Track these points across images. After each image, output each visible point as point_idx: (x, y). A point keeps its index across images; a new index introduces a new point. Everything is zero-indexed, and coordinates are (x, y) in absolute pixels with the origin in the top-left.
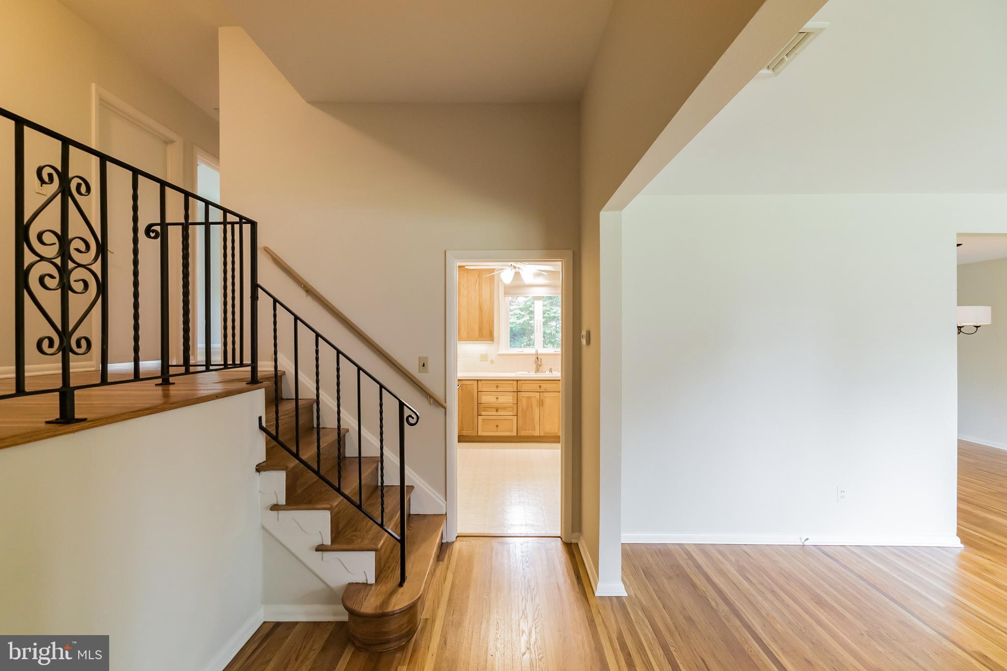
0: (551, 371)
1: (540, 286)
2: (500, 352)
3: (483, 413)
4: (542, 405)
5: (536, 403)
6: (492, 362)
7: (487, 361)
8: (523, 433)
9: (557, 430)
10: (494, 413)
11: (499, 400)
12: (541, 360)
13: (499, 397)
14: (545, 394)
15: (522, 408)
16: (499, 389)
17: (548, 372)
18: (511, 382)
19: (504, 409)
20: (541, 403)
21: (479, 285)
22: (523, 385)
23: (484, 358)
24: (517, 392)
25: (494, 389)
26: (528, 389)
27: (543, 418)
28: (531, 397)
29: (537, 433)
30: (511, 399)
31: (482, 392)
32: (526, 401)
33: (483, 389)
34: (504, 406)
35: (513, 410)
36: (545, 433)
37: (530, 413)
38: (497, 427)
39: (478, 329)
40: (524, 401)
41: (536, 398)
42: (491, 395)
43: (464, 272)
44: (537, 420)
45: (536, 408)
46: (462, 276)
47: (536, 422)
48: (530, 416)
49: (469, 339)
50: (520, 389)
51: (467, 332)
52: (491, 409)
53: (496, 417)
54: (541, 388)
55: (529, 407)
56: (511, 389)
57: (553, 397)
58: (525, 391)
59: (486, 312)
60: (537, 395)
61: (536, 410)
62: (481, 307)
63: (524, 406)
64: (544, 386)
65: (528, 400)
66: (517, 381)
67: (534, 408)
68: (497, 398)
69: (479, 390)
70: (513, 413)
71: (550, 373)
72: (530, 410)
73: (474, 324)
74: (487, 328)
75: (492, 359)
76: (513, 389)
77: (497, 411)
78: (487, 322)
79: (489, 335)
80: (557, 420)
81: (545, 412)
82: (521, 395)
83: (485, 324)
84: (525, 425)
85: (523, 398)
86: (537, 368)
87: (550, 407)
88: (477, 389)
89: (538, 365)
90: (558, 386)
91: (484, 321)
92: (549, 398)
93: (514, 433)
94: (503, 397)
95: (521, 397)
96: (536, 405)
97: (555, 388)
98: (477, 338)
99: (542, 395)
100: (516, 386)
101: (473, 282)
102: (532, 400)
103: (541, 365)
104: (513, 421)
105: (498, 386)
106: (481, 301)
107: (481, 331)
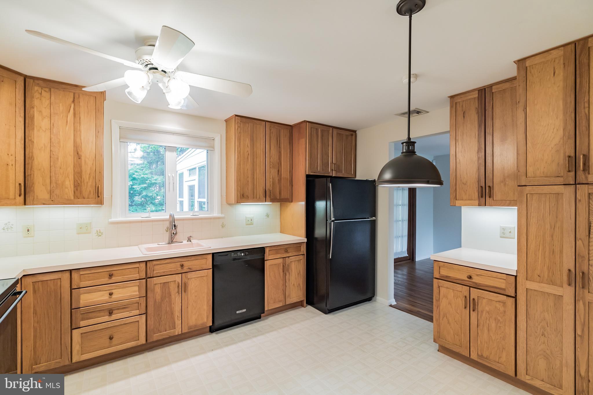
0: (189, 240)
1: (173, 133)
2: (113, 220)
3: (83, 323)
4: (185, 292)
5: (176, 290)
6: (99, 234)
7: (90, 233)
8: (156, 337)
9: (205, 320)
10: (106, 318)
11: (113, 296)
12: (175, 226)
13: (114, 291)
14: (190, 275)
15: (155, 301)
16: (114, 279)
17: (185, 242)
18: (137, 265)
19: (124, 308)
20: (183, 288)
21: (75, 114)
22: (156, 267)
23: (84, 229)
24: (147, 278)
25: (106, 280)
26: (164, 272)
27: (186, 307)
28: (168, 282)
29: (178, 331)
30: (135, 291)
31: (81, 289)
32: (161, 290)
33: (82, 284)
34: (123, 304)
35: (140, 306)
36: (190, 328)
37: (166, 304)
38: (111, 338)
39: (72, 186)
40: (158, 289)
41: (177, 283)
42: (99, 291)
43: (41, 89)
44: (177, 313)
45: (177, 296)
46: (37, 95)
47: (176, 316)
48: (166, 310)
49: (52, 201)
50: (150, 273)
51: (49, 188)
52: (99, 313)
53: (110, 324)
54: (183, 268)
55: (166, 296)
56: (137, 276)
57: (200, 277)
58: (159, 275)
59: (88, 159)
60: (178, 278)
61: (177, 299)
62: (79, 151)
63: (158, 297)
64: (187, 264)
65: (163, 288)
66: (146, 262)
67: (173, 297)
68: (111, 294)
69: (73, 287)
70: (139, 311)
71: (189, 243)
72: (167, 301)
73: (62, 176)
74: (90, 184)
75: (100, 230)
76: (138, 276)
77: (111, 313)
78: (89, 174)
79: (94, 194)
80: (205, 307)
81: (188, 300)
82: (153, 281)
83: (85, 177)
84: (159, 325)
85: (156, 286)
86: (171, 238)
87: (196, 291)
88: (69, 285)
89: (172, 234)
90: (207, 262)
91: (83, 173)
92: (193, 279)
93: (142, 341)
94: (121, 290)
95: (153, 285)
96: (176, 292)
97: (203, 265)
98: (71, 200)
99: (186, 277)
100: (145, 270)
101: (61, 108)
102: (170, 286)
103: (176, 233)
104: (140, 323)
105: (113, 274)
106: (78, 140)
107: (79, 189)
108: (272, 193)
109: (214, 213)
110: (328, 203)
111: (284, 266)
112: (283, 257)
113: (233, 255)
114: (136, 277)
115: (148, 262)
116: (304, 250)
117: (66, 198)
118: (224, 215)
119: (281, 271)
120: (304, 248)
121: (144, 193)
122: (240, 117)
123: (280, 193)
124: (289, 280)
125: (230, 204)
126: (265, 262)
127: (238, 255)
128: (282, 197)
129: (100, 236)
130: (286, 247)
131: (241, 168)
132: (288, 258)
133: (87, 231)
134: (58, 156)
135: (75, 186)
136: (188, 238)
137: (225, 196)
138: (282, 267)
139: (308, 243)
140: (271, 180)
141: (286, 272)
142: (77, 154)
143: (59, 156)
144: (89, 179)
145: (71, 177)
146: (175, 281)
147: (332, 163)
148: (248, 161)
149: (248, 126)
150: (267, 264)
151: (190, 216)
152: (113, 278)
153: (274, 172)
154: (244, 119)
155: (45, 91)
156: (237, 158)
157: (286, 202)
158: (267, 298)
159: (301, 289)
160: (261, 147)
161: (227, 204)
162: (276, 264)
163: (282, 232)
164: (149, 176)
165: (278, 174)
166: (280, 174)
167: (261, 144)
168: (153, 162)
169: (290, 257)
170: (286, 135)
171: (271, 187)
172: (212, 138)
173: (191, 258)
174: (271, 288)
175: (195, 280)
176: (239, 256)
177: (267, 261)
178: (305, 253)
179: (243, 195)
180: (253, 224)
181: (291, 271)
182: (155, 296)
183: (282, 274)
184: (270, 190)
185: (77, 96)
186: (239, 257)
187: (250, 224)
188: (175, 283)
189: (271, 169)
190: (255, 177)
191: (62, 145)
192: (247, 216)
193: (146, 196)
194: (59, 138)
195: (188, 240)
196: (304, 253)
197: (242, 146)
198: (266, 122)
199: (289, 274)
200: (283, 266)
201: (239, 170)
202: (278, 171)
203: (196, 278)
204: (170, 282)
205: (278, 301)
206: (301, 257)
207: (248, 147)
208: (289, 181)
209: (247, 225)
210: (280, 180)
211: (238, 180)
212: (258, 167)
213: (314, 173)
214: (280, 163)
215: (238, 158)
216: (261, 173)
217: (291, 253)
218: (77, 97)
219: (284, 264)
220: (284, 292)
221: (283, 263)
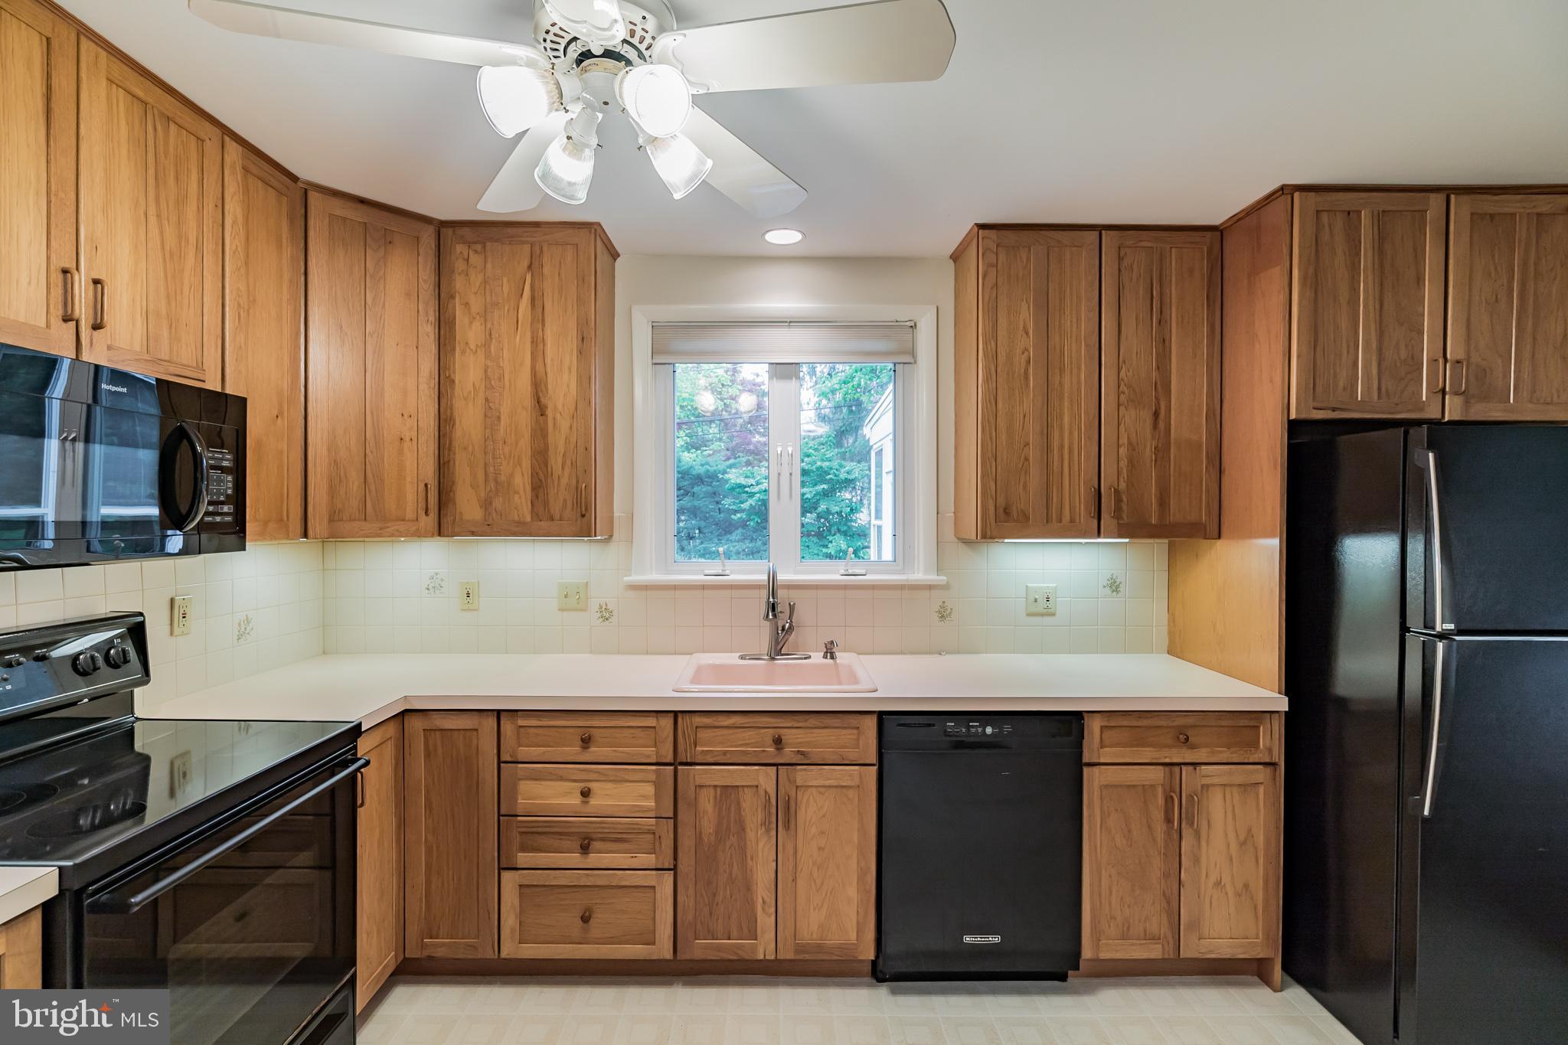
0: (830, 653)
1: (790, 322)
2: (635, 578)
3: (523, 858)
4: (787, 827)
5: (760, 816)
6: (605, 614)
7: (584, 610)
8: (700, 948)
9: (853, 936)
10: (574, 859)
11: (593, 801)
12: (792, 608)
13: (594, 786)
14: (802, 775)
15: (700, 838)
16: (596, 752)
17: (817, 658)
18: (651, 722)
19: (619, 839)
20: (783, 815)
21: (533, 299)
22: (703, 735)
23: (573, 598)
24: (676, 764)
25: (573, 751)
26: (725, 753)
27: (791, 879)
28: (737, 786)
29: (764, 949)
30: (645, 797)
31: (520, 765)
32: (715, 806)
33: (525, 752)
34: (614, 828)
35: (657, 843)
36: (800, 949)
37: (731, 855)
38: (585, 919)
39: (528, 488)
40: (707, 803)
41: (762, 793)
42: (557, 780)
43: (467, 248)
44: (762, 891)
45: (761, 835)
46: (460, 265)
47: (760, 900)
48: (731, 874)
49: (489, 525)
50: (686, 751)
51: (483, 494)
52: (560, 839)
53: (582, 877)
54: (782, 749)
55: (730, 830)
56: (649, 753)
57: (836, 787)
58: (711, 760)
59: (561, 413)
60: (765, 778)
61: (761, 845)
62: (541, 394)
63: (708, 826)
64: (796, 738)
65: (720, 800)
66: (676, 714)
67: (751, 835)
68: (586, 794)
69: (503, 759)
70: (657, 858)
71: (829, 661)
72: (732, 845)
73: (508, 463)
74: (564, 481)
75: (606, 605)
76: (655, 753)
77: (585, 849)
78: (564, 455)
79: (572, 510)
80: (852, 892)
81: (795, 853)
82: (694, 777)
83: (556, 461)
84: (711, 914)
85: (702, 790)
86: (777, 643)
87: (823, 833)
88: (495, 751)
89: (780, 628)
90: (858, 739)
91: (551, 453)
92: (814, 790)
93: (663, 949)
94: (610, 785)
95: (693, 788)
96: (759, 823)
97: (846, 747)
98: (525, 523)
99: (789, 780)
100: (671, 738)
101: (506, 289)
102: (741, 799)
103: (790, 627)
104: (658, 895)
105: (590, 738)
106: (539, 366)
107: (541, 495)
108: (1125, 499)
109: (916, 570)
110: (1416, 546)
111: (1172, 797)
112: (1167, 760)
113: (950, 727)
114: (649, 756)
115: (680, 715)
116: (1277, 742)
117: (516, 518)
118: (945, 578)
119: (1158, 815)
120: (1276, 735)
121: (822, 507)
122: (994, 231)
123: (1163, 503)
124: (1196, 860)
125: (967, 542)
126: (1086, 770)
127: (973, 730)
128: (1175, 515)
129: (607, 619)
130: (1180, 721)
131: (1000, 413)
132: (1191, 768)
133: (578, 603)
134: (500, 412)
135: (533, 489)
136: (826, 647)
137: (953, 514)
138: (1161, 801)
139: (1292, 720)
140: (1123, 451)
141: (1183, 825)
142: (538, 402)
143: (502, 412)
144: (563, 468)
145: (526, 463)
146: (757, 786)
147: (1441, 361)
148: (1027, 385)
149: (1028, 259)
150: (1094, 780)
151: (838, 577)
152: (592, 749)
153: (1137, 421)
154: (1011, 235)
155: (476, 252)
156: (983, 380)
157: (1190, 535)
158: (1093, 909)
159: (1255, 908)
160: (1078, 328)
161: (959, 539)
162: (1134, 786)
163: (1175, 649)
164: (835, 464)
165: (1155, 426)
166: (1161, 425)
167: (1078, 319)
168: (847, 430)
169: (1203, 767)
170: (1191, 271)
171: (1121, 479)
172: (907, 323)
173: (806, 721)
174: (1110, 876)
175: (820, 793)
176: (976, 734)
177: (1096, 769)
178: (1279, 756)
179: (1005, 510)
180: (1053, 615)
181: (1204, 823)
182: (700, 821)
183: (1160, 828)
184: (1117, 491)
185: (537, 249)
186: (972, 739)
187: (1042, 615)
188: (757, 792)
189: (1122, 409)
190: (1056, 444)
191: (507, 383)
192: (1029, 585)
193: (828, 512)
194: (501, 365)
195: (827, 652)
196: (1275, 759)
197: (1002, 333)
198: (1103, 232)
199: (1197, 834)
200: (1166, 801)
201: (992, 421)
202: (1156, 414)
203: (823, 790)
204: (743, 786)
205: (1142, 935)
206: (1261, 774)
207: (1027, 334)
208: (1207, 453)
209: (1029, 615)
210: (1162, 452)
211: (989, 458)
212: (1066, 404)
213: (1334, 410)
214: (1163, 386)
215: (987, 380)
216: (1080, 429)
217: (1204, 750)
218: (538, 252)
219: (1172, 790)
220: (1168, 903)
221: (1168, 788)
